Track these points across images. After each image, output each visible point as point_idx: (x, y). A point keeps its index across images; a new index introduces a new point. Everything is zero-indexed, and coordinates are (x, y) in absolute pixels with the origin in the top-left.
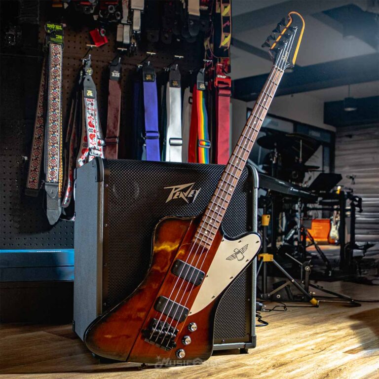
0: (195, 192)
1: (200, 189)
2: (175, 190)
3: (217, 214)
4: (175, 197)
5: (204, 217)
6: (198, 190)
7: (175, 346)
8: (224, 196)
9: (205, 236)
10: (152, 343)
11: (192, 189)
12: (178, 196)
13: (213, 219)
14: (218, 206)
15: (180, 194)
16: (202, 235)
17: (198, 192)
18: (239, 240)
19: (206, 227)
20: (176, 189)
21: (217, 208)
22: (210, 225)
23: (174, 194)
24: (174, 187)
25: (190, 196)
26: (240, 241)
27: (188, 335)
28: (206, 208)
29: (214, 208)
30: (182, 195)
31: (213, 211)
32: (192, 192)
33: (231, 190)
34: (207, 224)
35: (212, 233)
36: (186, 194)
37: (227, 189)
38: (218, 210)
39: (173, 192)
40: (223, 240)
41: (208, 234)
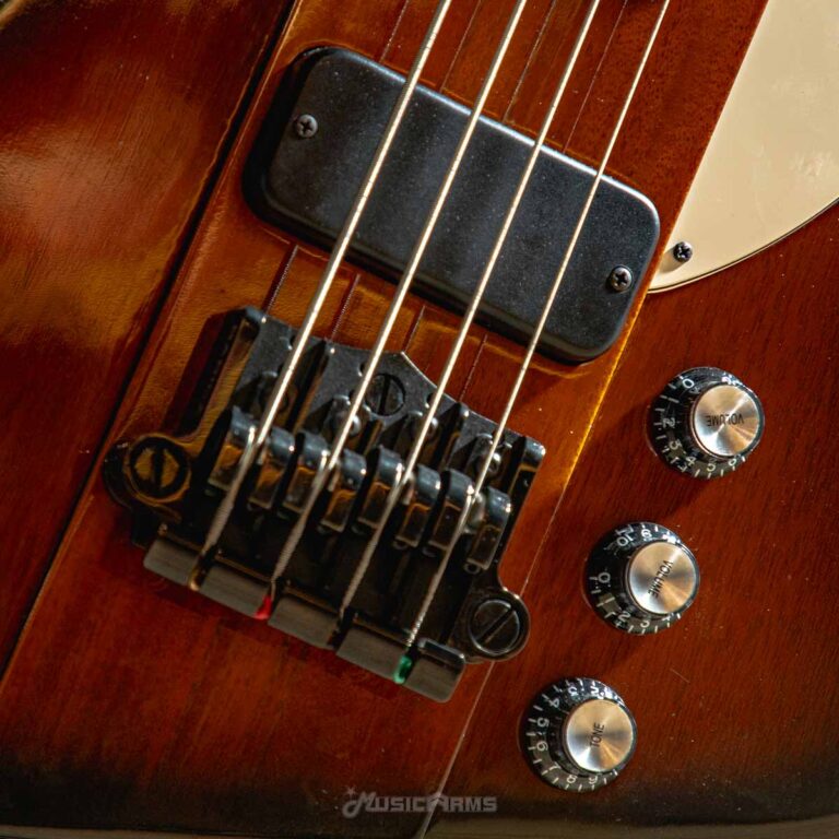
7: (505, 632)
10: (232, 592)
27: (660, 515)
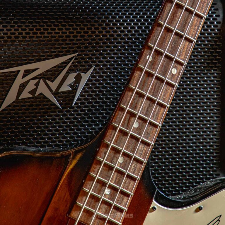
0: (78, 79)
1: (91, 70)
2: (24, 76)
3: (137, 139)
4: (26, 94)
5: (103, 150)
6: (85, 71)
8: (155, 91)
9: (104, 202)
11: (71, 71)
12: (33, 92)
13: (125, 154)
14: (140, 118)
15: (37, 85)
16: (97, 199)
17: (85, 77)
18: (196, 206)
19: (108, 177)
20: (27, 73)
21: (136, 125)
22: (118, 171)
23: (23, 86)
24: (22, 69)
25: (65, 88)
26: (200, 209)
28: (108, 126)
29: (128, 124)
30: (42, 89)
31: (125, 134)
32: (71, 79)
33: (174, 71)
34: (111, 168)
35: (122, 192)
36: (54, 85)
37: (165, 71)
38: (139, 130)
39: (19, 80)
40: (154, 209)
41: (112, 197)
